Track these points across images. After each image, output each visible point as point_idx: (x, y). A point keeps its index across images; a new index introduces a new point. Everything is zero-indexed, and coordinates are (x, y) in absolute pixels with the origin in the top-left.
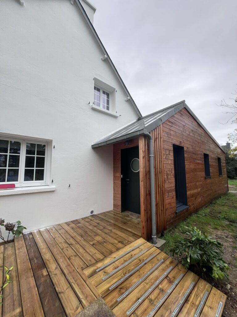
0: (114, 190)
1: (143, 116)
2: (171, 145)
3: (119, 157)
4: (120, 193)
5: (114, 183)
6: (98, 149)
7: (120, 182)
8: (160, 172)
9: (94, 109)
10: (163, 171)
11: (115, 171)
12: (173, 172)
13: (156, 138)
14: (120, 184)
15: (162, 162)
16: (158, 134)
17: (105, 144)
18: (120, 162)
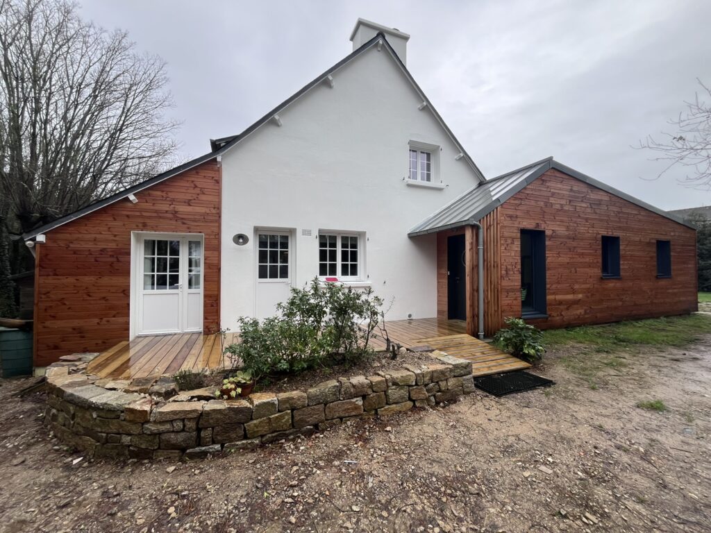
0: (438, 291)
1: (488, 178)
2: (516, 231)
3: (445, 247)
4: (446, 295)
5: (438, 282)
6: (418, 239)
7: (446, 281)
8: (494, 266)
9: (409, 186)
10: (499, 265)
11: (439, 267)
12: (519, 266)
13: (490, 226)
14: (447, 284)
15: (497, 253)
16: (494, 219)
17: (426, 233)
18: (446, 255)
